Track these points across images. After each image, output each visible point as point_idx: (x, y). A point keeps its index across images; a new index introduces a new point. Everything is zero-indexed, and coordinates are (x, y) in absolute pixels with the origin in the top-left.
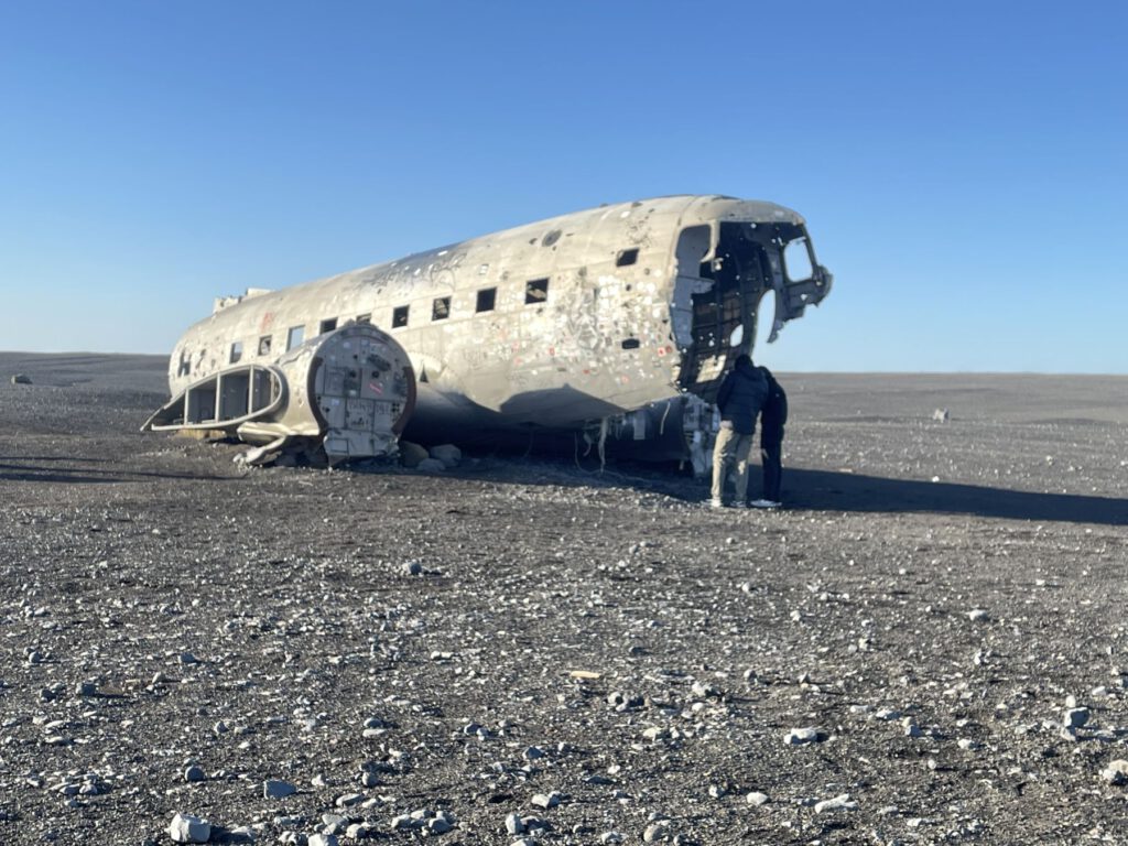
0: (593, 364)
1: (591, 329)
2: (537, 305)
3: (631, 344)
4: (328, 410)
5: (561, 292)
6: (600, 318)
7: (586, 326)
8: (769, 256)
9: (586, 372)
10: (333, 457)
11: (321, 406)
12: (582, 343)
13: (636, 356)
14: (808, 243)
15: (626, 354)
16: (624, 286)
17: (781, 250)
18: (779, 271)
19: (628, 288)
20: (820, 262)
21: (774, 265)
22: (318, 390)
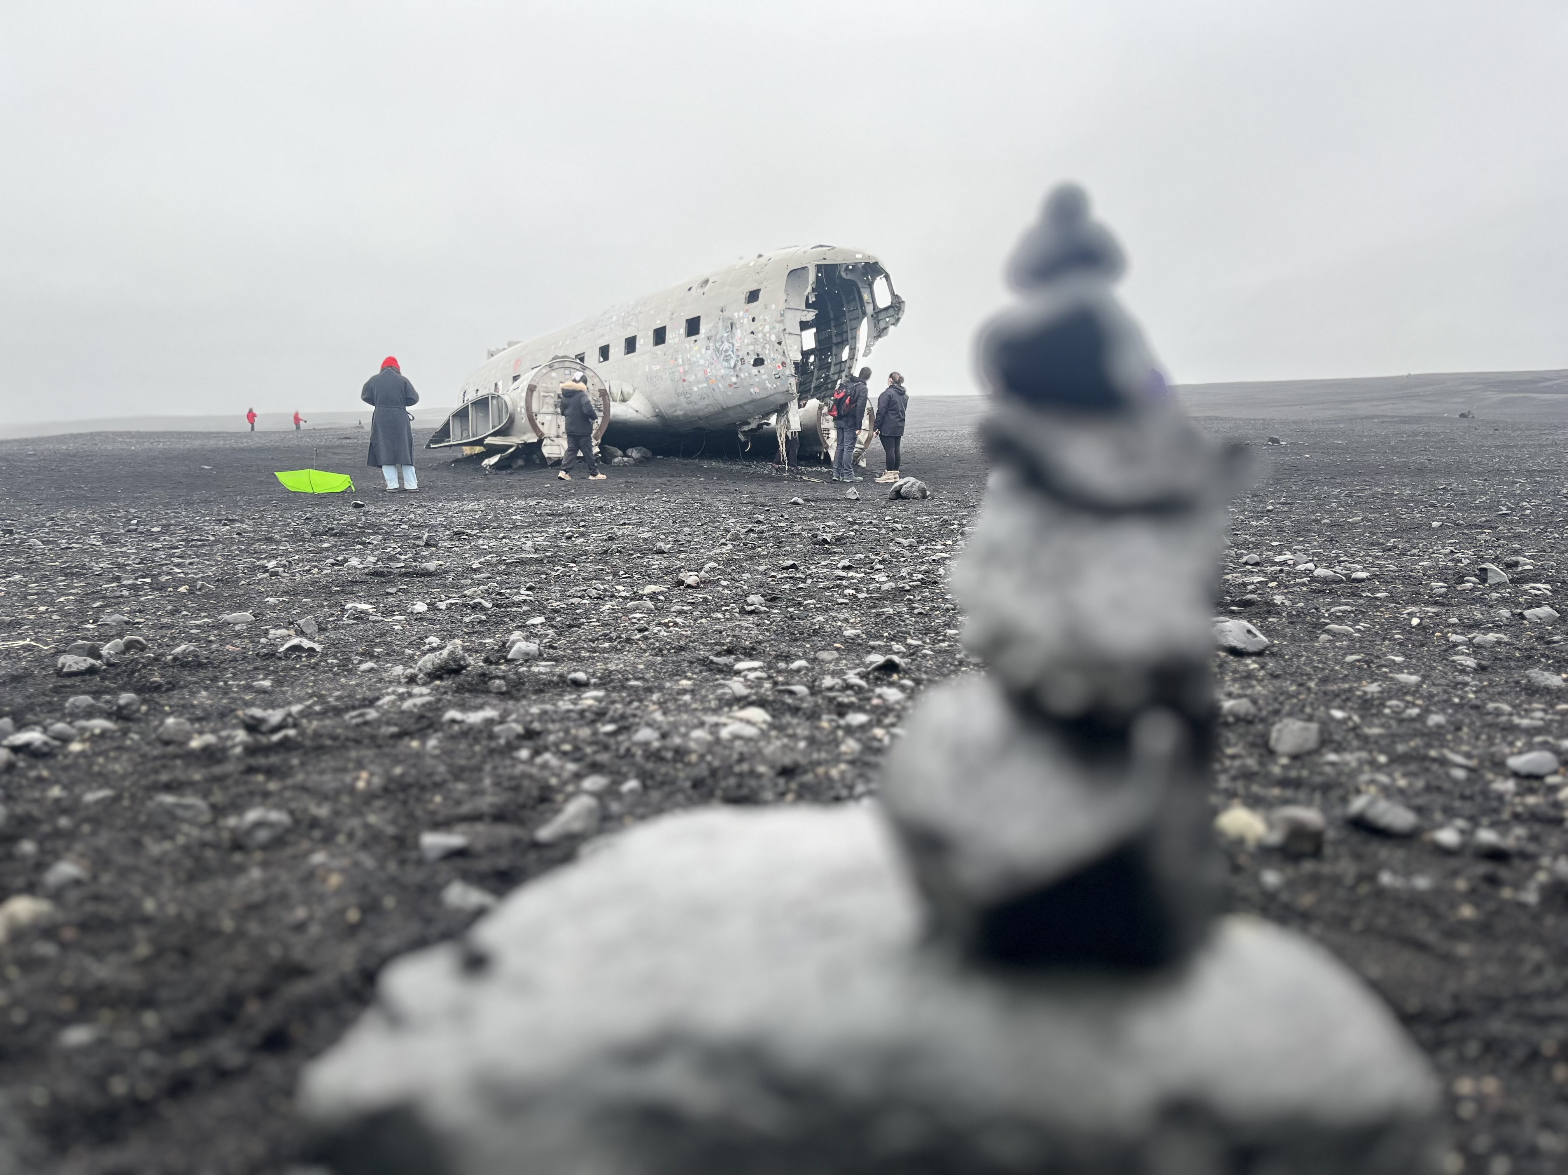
0: (734, 379)
1: (730, 352)
2: (694, 338)
3: (759, 362)
4: (543, 424)
5: (711, 325)
6: (736, 345)
7: (726, 351)
8: (862, 290)
9: (730, 386)
10: (549, 458)
11: (537, 422)
12: (726, 364)
13: (762, 371)
14: (887, 277)
15: (755, 370)
16: (751, 318)
17: (870, 285)
18: (870, 301)
19: (753, 320)
20: (896, 293)
21: (866, 297)
22: (535, 408)
